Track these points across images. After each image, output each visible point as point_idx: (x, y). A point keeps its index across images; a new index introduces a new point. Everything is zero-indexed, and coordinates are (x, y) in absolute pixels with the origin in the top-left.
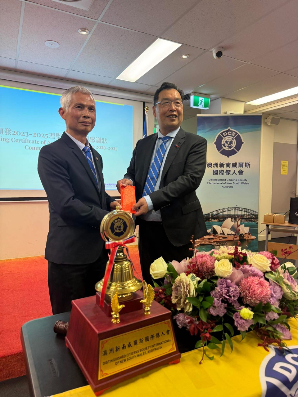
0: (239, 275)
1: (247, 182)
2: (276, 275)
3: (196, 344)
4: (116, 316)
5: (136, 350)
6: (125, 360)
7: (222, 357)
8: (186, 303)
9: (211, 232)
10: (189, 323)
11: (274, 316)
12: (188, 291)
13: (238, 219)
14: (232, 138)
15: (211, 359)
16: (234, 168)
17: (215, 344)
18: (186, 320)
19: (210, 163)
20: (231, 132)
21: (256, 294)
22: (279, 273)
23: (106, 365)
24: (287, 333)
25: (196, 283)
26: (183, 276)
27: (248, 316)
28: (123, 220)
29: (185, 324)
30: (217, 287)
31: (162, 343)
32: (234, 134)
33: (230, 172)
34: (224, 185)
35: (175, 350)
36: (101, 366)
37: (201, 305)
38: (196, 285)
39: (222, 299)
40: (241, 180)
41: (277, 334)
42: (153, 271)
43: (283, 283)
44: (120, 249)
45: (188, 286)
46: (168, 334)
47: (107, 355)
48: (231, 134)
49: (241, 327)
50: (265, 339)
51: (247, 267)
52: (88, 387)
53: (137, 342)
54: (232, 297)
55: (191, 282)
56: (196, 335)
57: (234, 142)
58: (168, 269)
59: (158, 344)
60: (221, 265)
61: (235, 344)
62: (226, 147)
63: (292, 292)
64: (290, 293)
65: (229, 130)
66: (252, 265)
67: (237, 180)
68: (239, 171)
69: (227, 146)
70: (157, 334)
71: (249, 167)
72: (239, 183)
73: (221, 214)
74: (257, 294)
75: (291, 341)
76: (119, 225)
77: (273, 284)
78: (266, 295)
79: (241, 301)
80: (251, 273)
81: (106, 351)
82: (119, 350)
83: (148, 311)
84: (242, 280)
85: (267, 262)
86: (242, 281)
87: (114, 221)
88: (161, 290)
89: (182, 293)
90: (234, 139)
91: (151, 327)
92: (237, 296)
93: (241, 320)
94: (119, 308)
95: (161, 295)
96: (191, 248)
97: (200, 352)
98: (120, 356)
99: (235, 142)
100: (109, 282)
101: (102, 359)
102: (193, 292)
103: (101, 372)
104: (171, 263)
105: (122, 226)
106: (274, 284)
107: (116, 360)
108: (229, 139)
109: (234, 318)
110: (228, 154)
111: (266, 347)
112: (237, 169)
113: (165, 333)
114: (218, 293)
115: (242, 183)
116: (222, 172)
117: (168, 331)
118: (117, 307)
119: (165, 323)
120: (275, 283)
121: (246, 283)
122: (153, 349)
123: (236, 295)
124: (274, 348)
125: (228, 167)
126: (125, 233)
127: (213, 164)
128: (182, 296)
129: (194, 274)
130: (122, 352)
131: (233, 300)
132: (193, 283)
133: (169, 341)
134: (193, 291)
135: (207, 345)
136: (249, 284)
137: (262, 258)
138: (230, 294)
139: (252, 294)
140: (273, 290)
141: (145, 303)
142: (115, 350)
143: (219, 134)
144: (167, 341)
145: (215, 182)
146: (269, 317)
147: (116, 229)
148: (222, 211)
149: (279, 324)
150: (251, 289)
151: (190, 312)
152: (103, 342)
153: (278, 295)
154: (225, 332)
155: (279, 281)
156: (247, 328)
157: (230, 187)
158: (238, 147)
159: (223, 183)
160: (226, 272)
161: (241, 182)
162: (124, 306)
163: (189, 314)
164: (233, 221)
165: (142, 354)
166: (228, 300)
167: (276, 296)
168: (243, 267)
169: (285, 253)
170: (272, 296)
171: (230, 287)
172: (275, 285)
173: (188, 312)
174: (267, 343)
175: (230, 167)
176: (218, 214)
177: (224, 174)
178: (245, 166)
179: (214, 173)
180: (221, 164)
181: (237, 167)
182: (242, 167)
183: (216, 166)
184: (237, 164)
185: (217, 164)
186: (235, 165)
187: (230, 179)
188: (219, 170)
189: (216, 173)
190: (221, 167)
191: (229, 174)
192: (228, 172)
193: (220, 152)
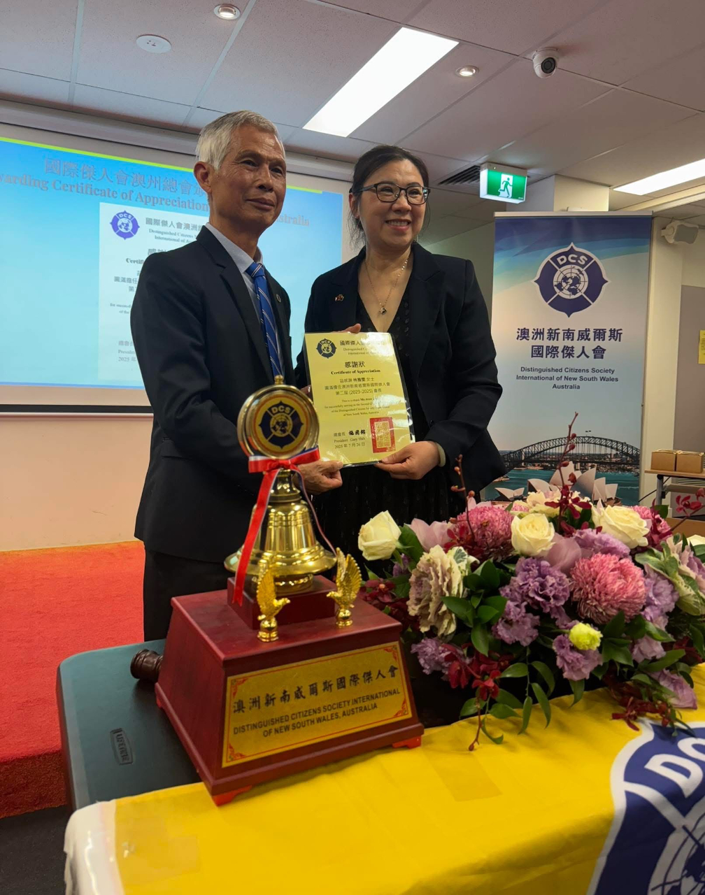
0: (569, 550)
1: (612, 376)
2: (662, 557)
3: (463, 709)
4: (270, 624)
5: (315, 707)
6: (287, 728)
7: (523, 738)
8: (440, 612)
10: (447, 659)
11: (654, 651)
12: (445, 584)
13: (590, 464)
14: (579, 270)
15: (498, 741)
16: (583, 343)
17: (506, 706)
18: (440, 654)
19: (525, 329)
20: (575, 256)
21: (609, 592)
22: (668, 550)
23: (240, 735)
24: (685, 692)
25: (467, 568)
26: (436, 553)
27: (588, 641)
28: (292, 409)
29: (438, 663)
30: (516, 576)
31: (377, 697)
32: (582, 260)
33: (573, 351)
34: (559, 383)
35: (410, 715)
36: (230, 737)
37: (477, 617)
38: (465, 571)
39: (528, 603)
40: (600, 371)
41: (662, 692)
42: (365, 541)
43: (677, 574)
44: (283, 476)
45: (447, 573)
46: (393, 675)
47: (243, 711)
48: (577, 259)
49: (572, 669)
50: (629, 703)
51: (590, 533)
52: (200, 787)
53: (316, 688)
54: (552, 600)
55: (453, 566)
56: (463, 687)
57: (584, 279)
58: (401, 539)
59: (368, 698)
60: (528, 528)
61: (557, 712)
62: (564, 291)
63: (698, 594)
64: (694, 595)
65: (572, 251)
66: (603, 530)
67: (590, 370)
68: (594, 350)
69: (567, 288)
70: (365, 673)
71: (620, 341)
72: (594, 379)
73: (548, 451)
74: (612, 594)
75: (695, 712)
76: (283, 420)
77: (652, 575)
78: (634, 595)
79: (574, 611)
80: (600, 547)
81: (242, 702)
82: (273, 704)
83: (345, 619)
84: (578, 561)
85: (640, 524)
86: (576, 564)
87: (270, 409)
88: (382, 586)
89: (432, 590)
90: (584, 272)
91: (351, 657)
92: (564, 596)
93: (571, 654)
94: (276, 606)
95: (383, 597)
96: (457, 487)
97: (473, 726)
98: (276, 716)
99: (587, 279)
100: (254, 550)
101: (232, 720)
102: (457, 587)
103: (229, 749)
104: (409, 525)
105: (290, 422)
106: (656, 575)
107: (266, 726)
108: (570, 271)
109: (554, 648)
110: (569, 307)
111: (632, 722)
112: (591, 345)
113: (385, 672)
114: (517, 589)
116: (553, 351)
117: (393, 670)
118: (271, 602)
119: (387, 650)
120: (659, 574)
121: (586, 567)
122: (357, 708)
123: (561, 595)
124: (652, 725)
125: (568, 338)
126: (297, 440)
127: (530, 331)
128: (433, 596)
129: (461, 548)
130: (280, 709)
131: (553, 606)
132: (459, 567)
133: (395, 692)
134: (457, 583)
135: (490, 709)
136: (594, 570)
137: (627, 515)
138: (548, 591)
139: (600, 593)
140: (654, 589)
141: (338, 598)
142: (263, 701)
143: (548, 258)
144: (390, 693)
145: (536, 374)
146: (641, 652)
147: (274, 428)
148: (551, 444)
149: (666, 672)
150: (597, 580)
151: (450, 634)
152: (235, 680)
153: (664, 602)
154: (533, 681)
155: (669, 568)
156: (586, 673)
157: (571, 387)
158: (594, 292)
159: (555, 378)
160: (537, 542)
161: (598, 375)
162: (288, 601)
163: (449, 639)
164: (577, 469)
165: (327, 716)
166: (542, 606)
167: (660, 604)
168: (581, 534)
169: (685, 505)
170: (649, 603)
171: (548, 577)
172: (659, 578)
173: (445, 634)
174: (634, 712)
175: (572, 340)
176: (541, 452)
177: (558, 357)
178: (610, 336)
179: (533, 353)
180: (550, 331)
181: (589, 339)
182: (601, 339)
183: (538, 336)
184: (589, 332)
185: (541, 331)
186: (584, 334)
187: (572, 369)
188: (547, 347)
189: (540, 354)
190: (552, 339)
191: (570, 357)
192: (569, 351)
193: (549, 304)
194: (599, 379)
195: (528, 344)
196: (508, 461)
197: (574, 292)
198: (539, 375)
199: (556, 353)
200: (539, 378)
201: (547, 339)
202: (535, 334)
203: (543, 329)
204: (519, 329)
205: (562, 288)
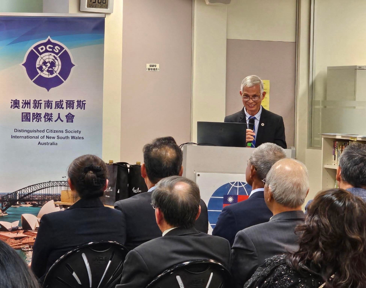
1: (80, 135)
9: (19, 225)
14: (54, 56)
16: (59, 110)
19: (16, 100)
20: (52, 46)
32: (57, 49)
33: (52, 117)
34: (42, 141)
40: (71, 132)
48: (53, 48)
57: (58, 63)
62: (45, 72)
65: (49, 42)
67: (64, 131)
68: (66, 116)
69: (46, 70)
71: (84, 109)
72: (67, 137)
73: (36, 192)
90: (58, 58)
99: (60, 63)
108: (48, 57)
110: (49, 84)
112: (64, 112)
115: (73, 137)
116: (37, 117)
125: (48, 107)
127: (21, 102)
143: (32, 48)
145: (25, 134)
148: (38, 187)
157: (51, 144)
159: (40, 137)
161: (70, 135)
164: (57, 206)
175: (51, 108)
176: (32, 193)
177: (41, 121)
178: (78, 106)
179: (23, 118)
180: (35, 102)
181: (63, 108)
182: (71, 108)
183: (27, 105)
184: (63, 103)
185: (29, 102)
186: (60, 104)
187: (51, 130)
188: (33, 114)
189: (28, 119)
190: (36, 108)
191: (50, 121)
192: (49, 117)
193: (34, 82)
194: (70, 138)
195: (19, 112)
196: (6, 201)
197: (51, 72)
198: (29, 135)
199: (40, 118)
200: (28, 137)
201: (33, 107)
202: (24, 104)
203: (30, 100)
204: (12, 100)
205: (43, 69)
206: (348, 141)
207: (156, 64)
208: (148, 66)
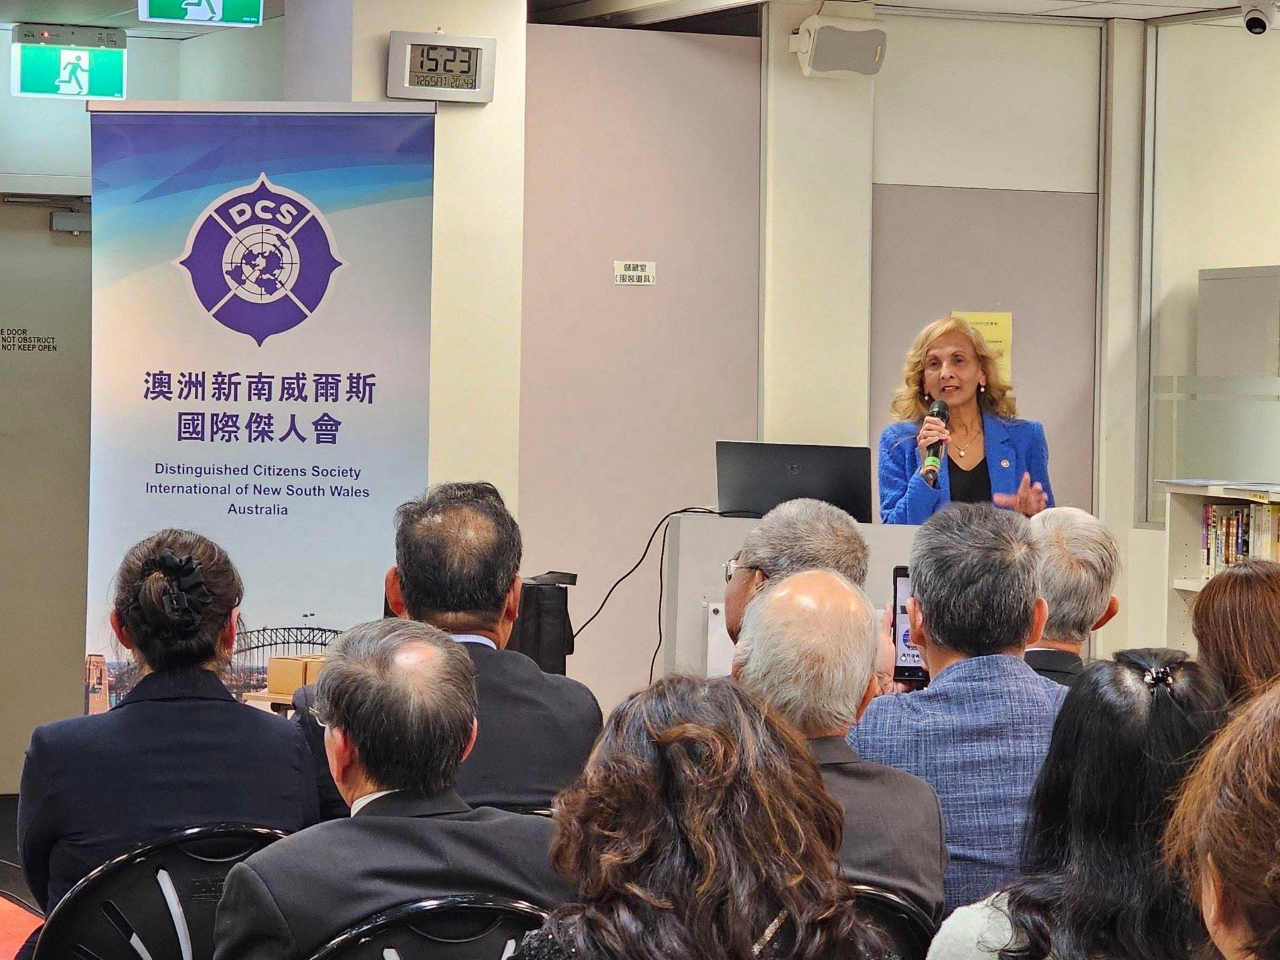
1: (359, 485)
14: (279, 237)
16: (293, 406)
19: (161, 373)
20: (272, 205)
32: (287, 213)
33: (270, 425)
34: (242, 501)
40: (330, 473)
48: (275, 211)
57: (291, 256)
62: (250, 286)
65: (263, 192)
67: (309, 471)
68: (315, 424)
69: (253, 278)
71: (370, 402)
72: (317, 491)
90: (290, 242)
99: (297, 259)
108: (259, 239)
110: (259, 322)
112: (308, 411)
115: (336, 491)
116: (226, 425)
125: (259, 396)
127: (175, 378)
143: (210, 210)
145: (189, 480)
157: (270, 511)
158: (312, 287)
159: (233, 490)
161: (326, 483)
175: (269, 399)
177: (237, 439)
178: (350, 391)
179: (183, 430)
180: (220, 379)
181: (306, 397)
182: (330, 399)
183: (193, 389)
184: (303, 381)
185: (200, 378)
186: (295, 386)
187: (269, 469)
188: (213, 415)
189: (198, 433)
190: (223, 397)
191: (266, 438)
192: (262, 425)
193: (217, 316)
194: (328, 492)
195: (169, 410)
198: (198, 482)
199: (234, 429)
200: (197, 489)
201: (213, 396)
202: (185, 386)
203: (204, 373)
204: (148, 374)
205: (243, 278)
206: (1248, 503)
207: (644, 263)
208: (619, 268)
